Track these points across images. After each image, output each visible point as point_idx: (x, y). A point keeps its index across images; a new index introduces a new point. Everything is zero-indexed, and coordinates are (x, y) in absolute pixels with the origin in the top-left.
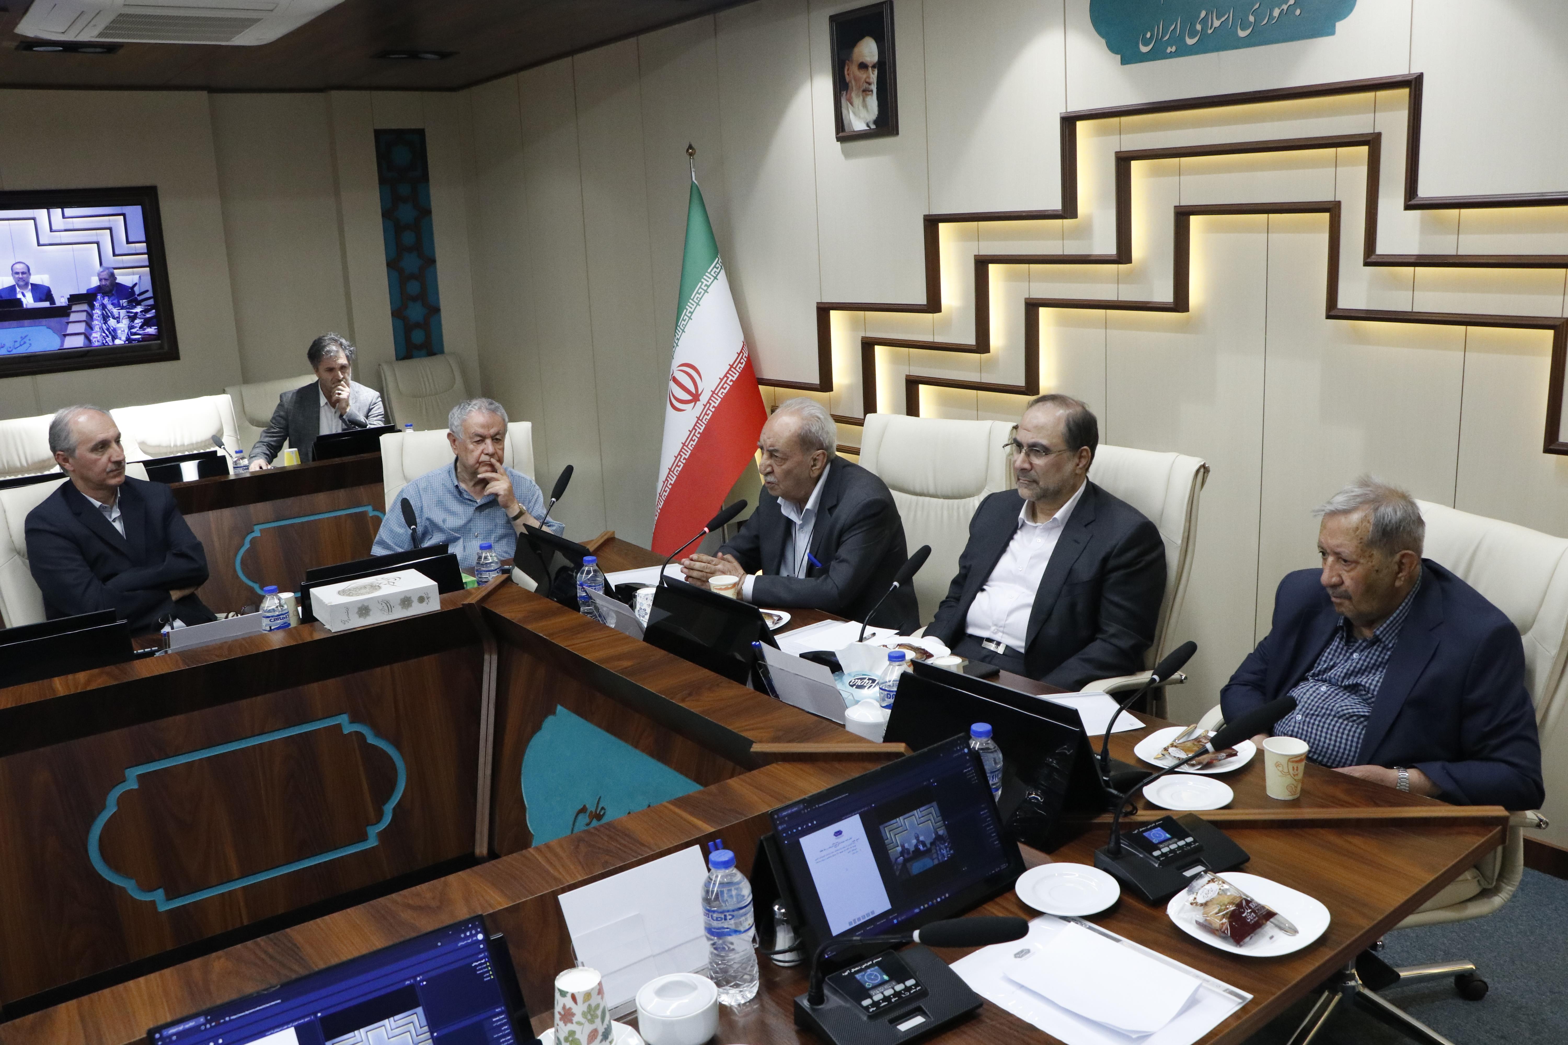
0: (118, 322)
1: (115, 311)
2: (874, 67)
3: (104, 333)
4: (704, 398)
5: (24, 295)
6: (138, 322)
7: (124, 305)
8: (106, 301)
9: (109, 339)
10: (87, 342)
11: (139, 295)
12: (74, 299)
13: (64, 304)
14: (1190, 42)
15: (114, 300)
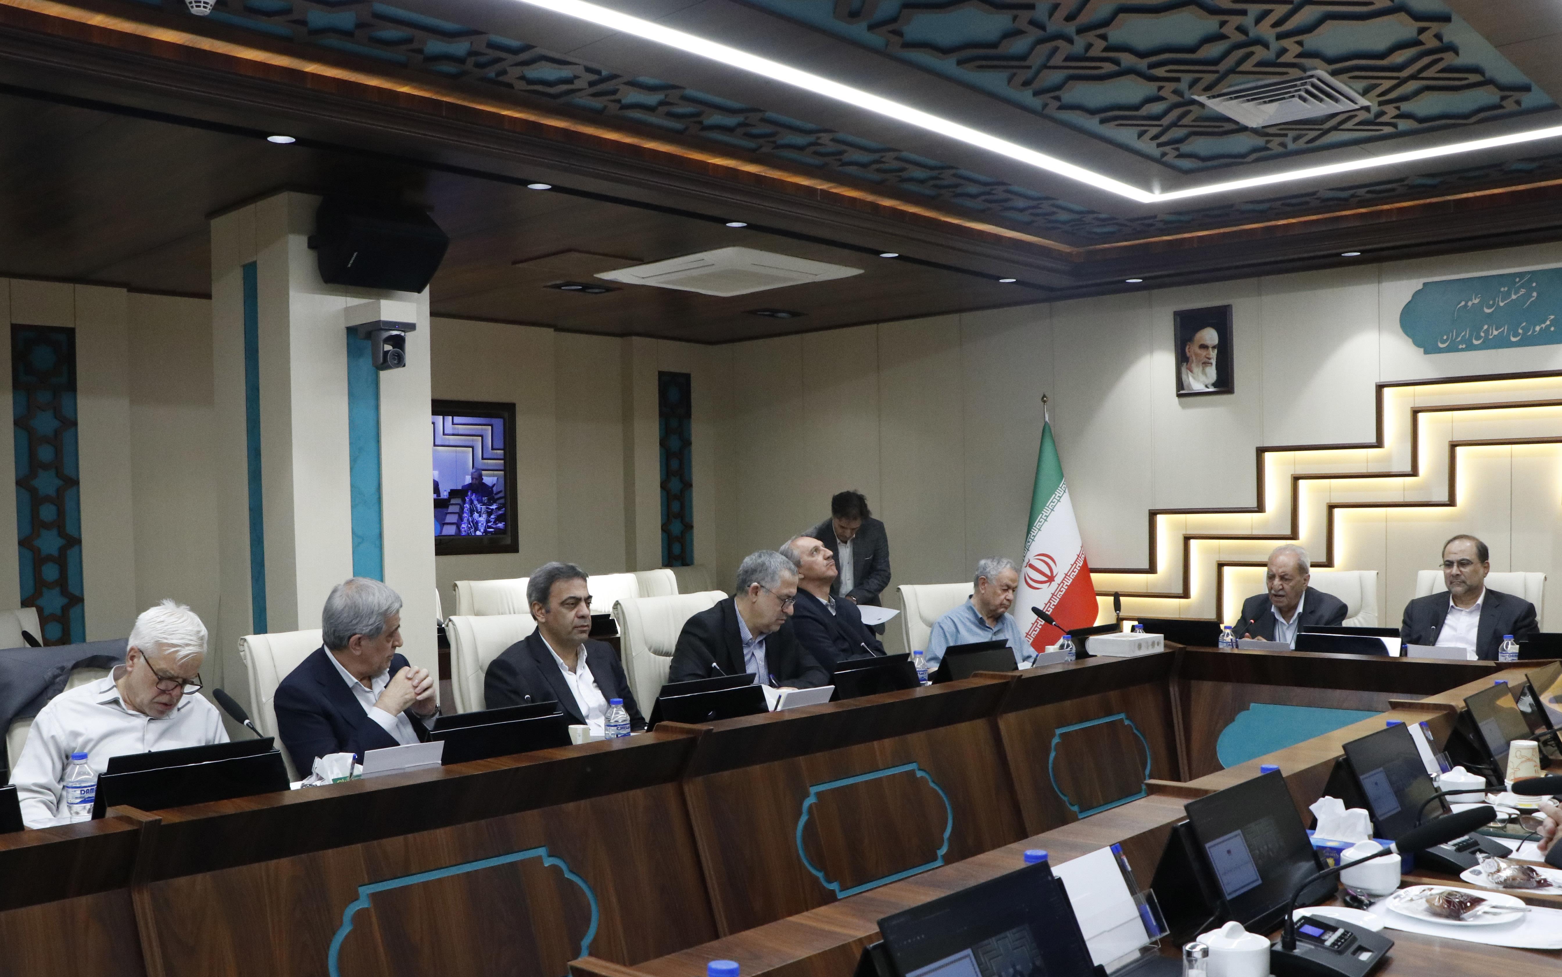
0: (480, 516)
2: (1214, 347)
4: (1058, 580)
11: (496, 494)
13: (446, 497)
14: (1476, 342)
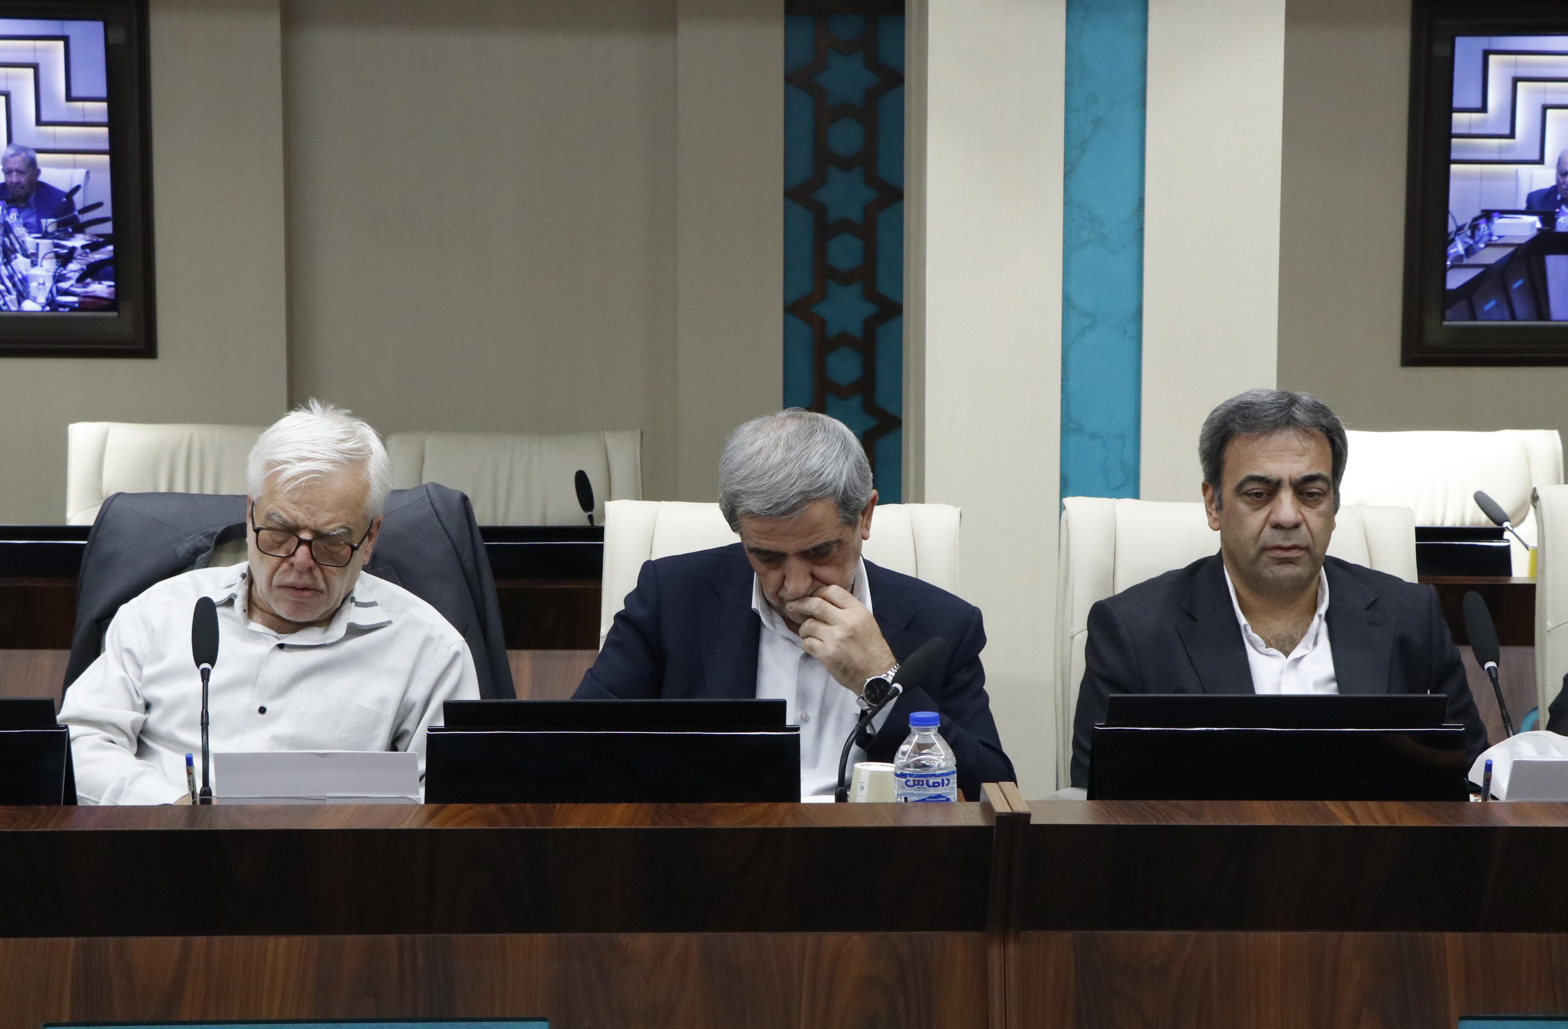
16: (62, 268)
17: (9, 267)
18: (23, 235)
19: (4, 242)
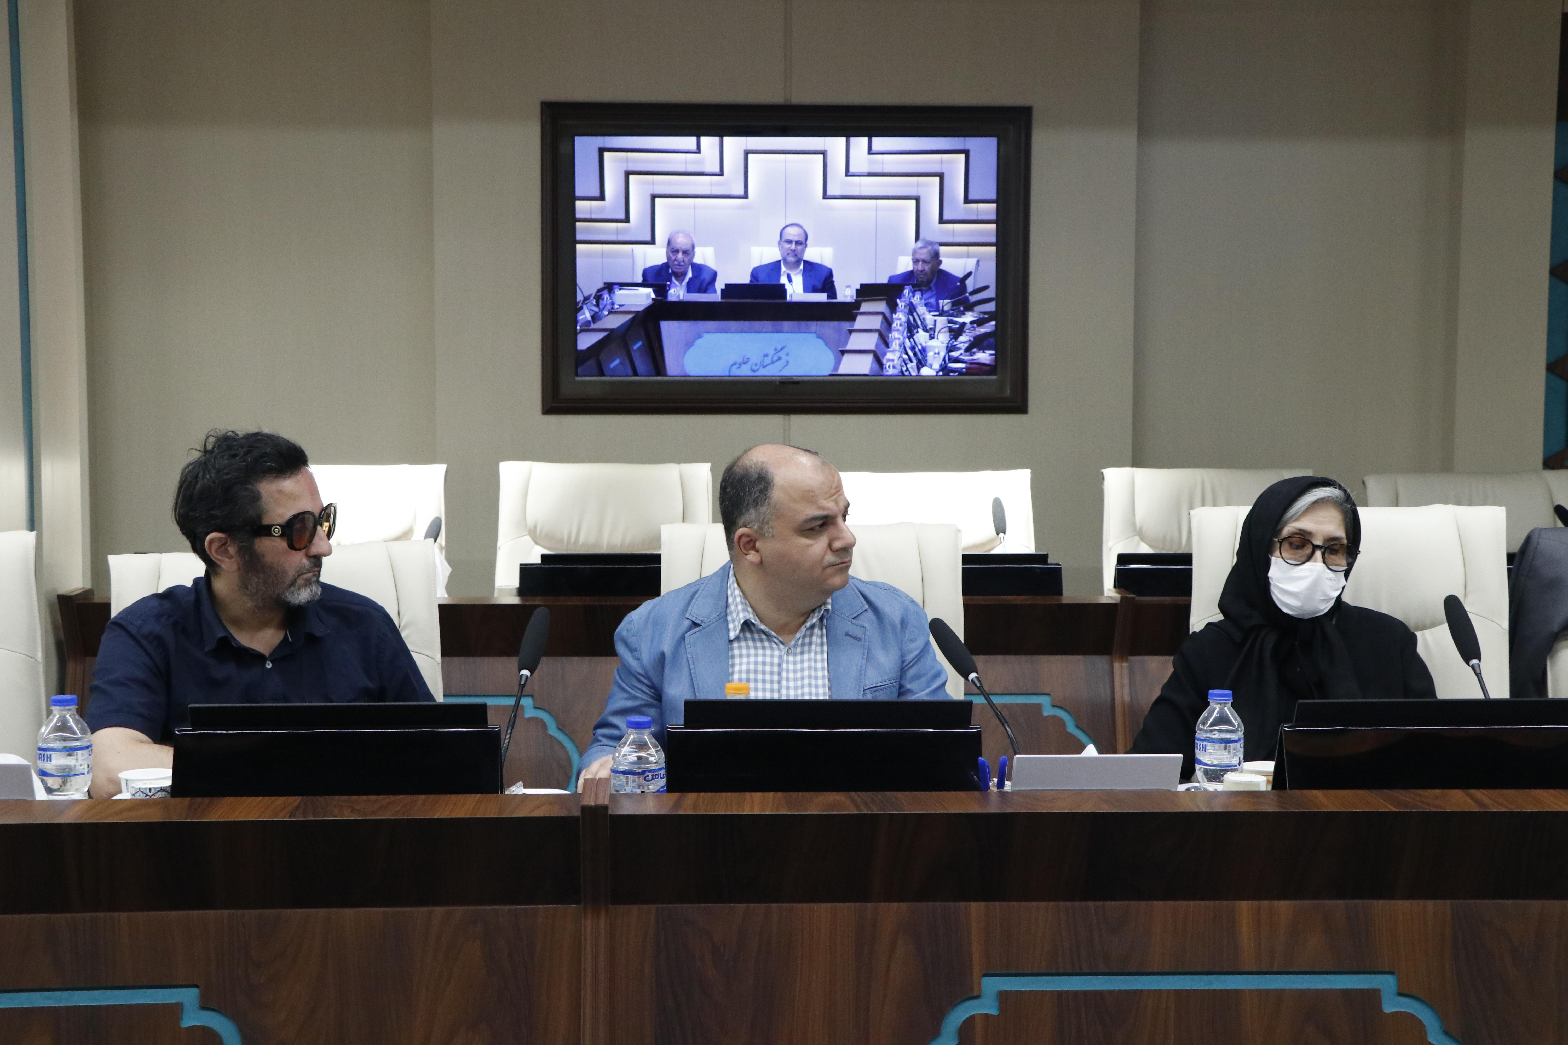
1: (929, 318)
3: (907, 353)
5: (790, 280)
6: (964, 339)
7: (946, 308)
8: (917, 299)
9: (912, 366)
10: (876, 366)
12: (867, 292)
15: (931, 297)
16: (953, 340)
17: (912, 340)
18: (924, 314)
19: (909, 319)
